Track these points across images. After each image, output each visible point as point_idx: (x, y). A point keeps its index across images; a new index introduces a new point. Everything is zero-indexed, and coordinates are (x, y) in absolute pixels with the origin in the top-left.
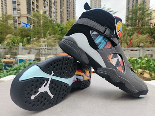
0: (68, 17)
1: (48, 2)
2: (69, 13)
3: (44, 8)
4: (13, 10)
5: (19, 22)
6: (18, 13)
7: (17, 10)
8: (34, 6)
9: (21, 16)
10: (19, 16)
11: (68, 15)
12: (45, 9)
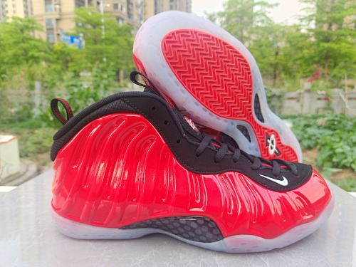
4: (46, 4)
5: (59, 32)
7: (54, 3)
9: (63, 17)
10: (58, 17)
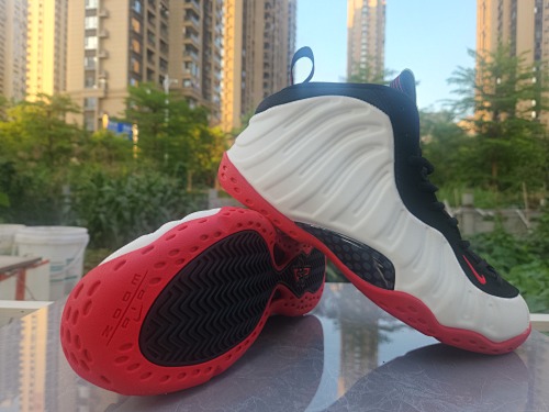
1: (200, 48)
2: (270, 84)
3: (187, 67)
4: (86, 78)
5: (100, 116)
6: (99, 85)
7: (97, 76)
8: (153, 63)
9: (110, 95)
10: (101, 95)
11: (268, 91)
12: (188, 71)
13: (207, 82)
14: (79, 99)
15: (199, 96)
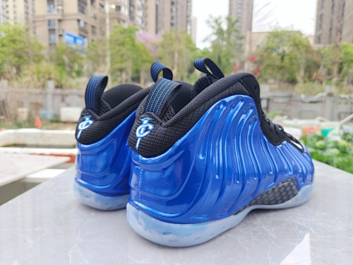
0: (172, 18)
4: (48, 5)
5: (61, 33)
6: (58, 10)
7: (56, 3)
10: (60, 17)
11: (174, 14)
13: (132, 9)
14: (44, 21)
15: (127, 19)
